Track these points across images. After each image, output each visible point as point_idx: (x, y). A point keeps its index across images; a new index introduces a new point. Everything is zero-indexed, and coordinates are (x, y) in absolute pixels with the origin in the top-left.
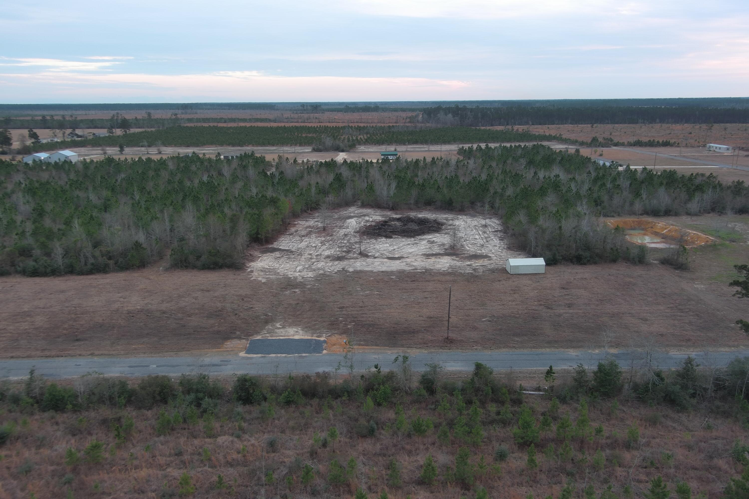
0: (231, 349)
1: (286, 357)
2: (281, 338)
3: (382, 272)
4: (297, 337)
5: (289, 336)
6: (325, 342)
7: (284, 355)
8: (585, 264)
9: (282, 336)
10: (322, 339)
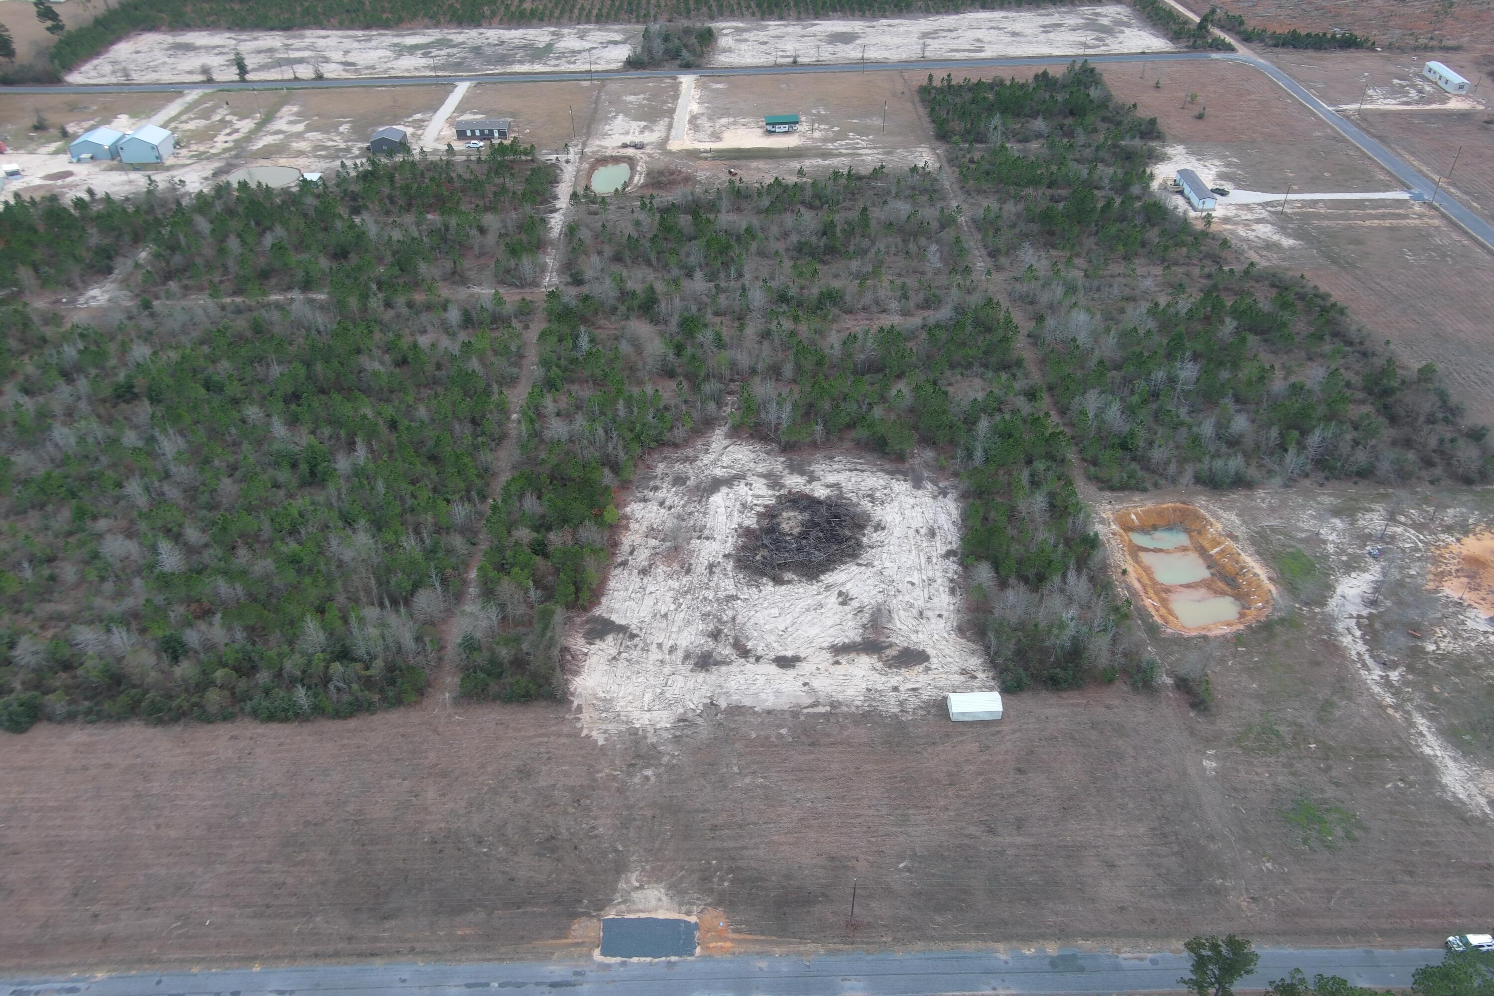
0: (580, 940)
1: (651, 964)
2: (643, 915)
3: (769, 712)
4: (661, 915)
5: (650, 911)
6: (696, 926)
7: (648, 959)
8: (1065, 690)
9: (641, 911)
10: (693, 919)
